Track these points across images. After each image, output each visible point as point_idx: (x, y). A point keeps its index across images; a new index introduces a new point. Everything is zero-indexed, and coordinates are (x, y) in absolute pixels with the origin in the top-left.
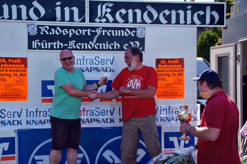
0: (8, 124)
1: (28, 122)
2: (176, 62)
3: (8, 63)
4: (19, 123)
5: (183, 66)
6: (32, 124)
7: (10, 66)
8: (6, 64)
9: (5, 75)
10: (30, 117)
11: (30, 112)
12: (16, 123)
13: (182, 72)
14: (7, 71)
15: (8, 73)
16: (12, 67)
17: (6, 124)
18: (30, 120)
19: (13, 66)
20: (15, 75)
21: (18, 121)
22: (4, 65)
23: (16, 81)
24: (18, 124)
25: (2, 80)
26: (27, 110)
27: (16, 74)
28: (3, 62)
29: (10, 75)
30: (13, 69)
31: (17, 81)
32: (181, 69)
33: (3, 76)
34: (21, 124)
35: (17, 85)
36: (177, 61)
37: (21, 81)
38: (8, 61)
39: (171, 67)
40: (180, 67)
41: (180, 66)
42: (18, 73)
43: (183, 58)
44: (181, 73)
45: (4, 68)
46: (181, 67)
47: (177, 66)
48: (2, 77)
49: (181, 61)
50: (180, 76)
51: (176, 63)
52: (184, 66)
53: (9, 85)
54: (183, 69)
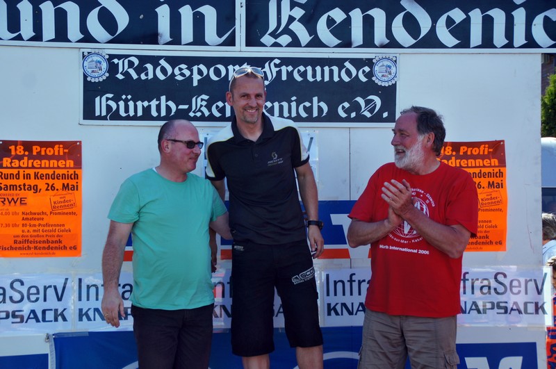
0: (29, 318)
1: (82, 315)
2: (484, 150)
3: (31, 157)
4: (60, 315)
5: (502, 163)
6: (92, 319)
7: (37, 163)
8: (26, 158)
9: (22, 187)
10: (88, 299)
11: (88, 287)
12: (50, 316)
13: (501, 178)
14: (28, 177)
15: (32, 182)
16: (41, 168)
17: (25, 320)
18: (89, 309)
19: (45, 163)
20: (50, 188)
21: (56, 310)
22: (22, 162)
23: (53, 205)
24: (56, 320)
25: (15, 203)
26: (80, 280)
27: (52, 186)
28: (18, 153)
29: (36, 189)
30: (44, 172)
31: (55, 203)
32: (496, 170)
33: (18, 192)
34: (64, 319)
35: (56, 214)
36: (486, 149)
37: (66, 204)
38: (31, 151)
39: (470, 165)
40: (493, 164)
41: (495, 162)
42: (58, 184)
43: (503, 141)
44: (497, 180)
45: (21, 171)
46: (497, 164)
47: (486, 162)
48: (16, 195)
49: (497, 149)
50: (496, 189)
51: (481, 153)
52: (505, 163)
53: (35, 214)
54: (502, 169)
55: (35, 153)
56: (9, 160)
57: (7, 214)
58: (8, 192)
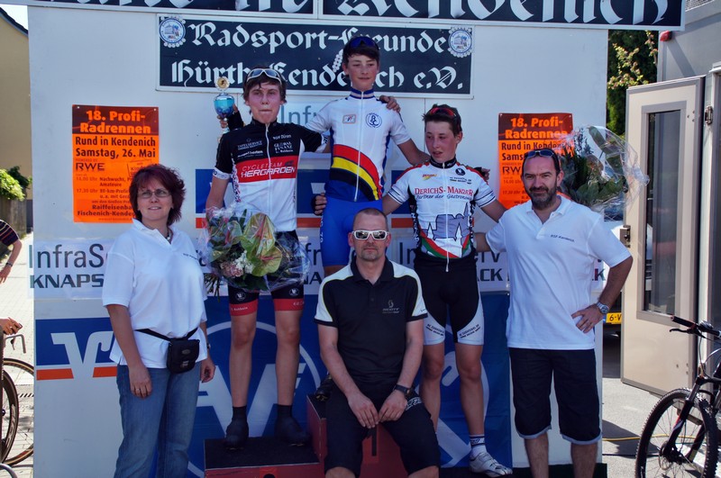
7: (114, 128)
8: (103, 124)
9: (100, 152)
14: (105, 142)
16: (118, 134)
19: (122, 128)
20: (127, 154)
22: (99, 127)
25: (93, 168)
27: (129, 152)
28: (96, 118)
29: (113, 155)
31: (132, 169)
33: (95, 157)
38: (108, 116)
42: (136, 150)
48: (94, 160)
53: (112, 179)
55: (112, 119)
56: (87, 125)
57: (85, 179)
58: (86, 157)
